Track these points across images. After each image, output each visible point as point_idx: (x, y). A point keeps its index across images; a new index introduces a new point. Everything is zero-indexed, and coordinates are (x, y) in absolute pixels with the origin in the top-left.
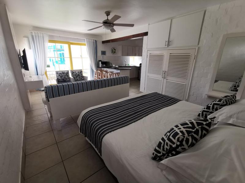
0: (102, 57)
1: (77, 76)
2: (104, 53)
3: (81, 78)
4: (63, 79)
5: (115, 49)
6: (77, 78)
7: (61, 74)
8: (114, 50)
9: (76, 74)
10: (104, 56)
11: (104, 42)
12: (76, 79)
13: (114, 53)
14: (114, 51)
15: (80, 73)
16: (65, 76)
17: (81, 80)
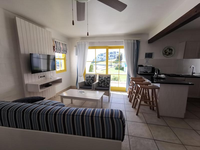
0: (145, 61)
1: (102, 82)
2: (149, 56)
3: (106, 85)
4: (88, 83)
5: (170, 49)
6: (101, 83)
7: (88, 78)
8: (168, 50)
9: (102, 79)
10: (150, 59)
11: (151, 41)
12: (101, 85)
13: (168, 55)
14: (168, 52)
15: (107, 79)
16: (90, 80)
17: (105, 87)
